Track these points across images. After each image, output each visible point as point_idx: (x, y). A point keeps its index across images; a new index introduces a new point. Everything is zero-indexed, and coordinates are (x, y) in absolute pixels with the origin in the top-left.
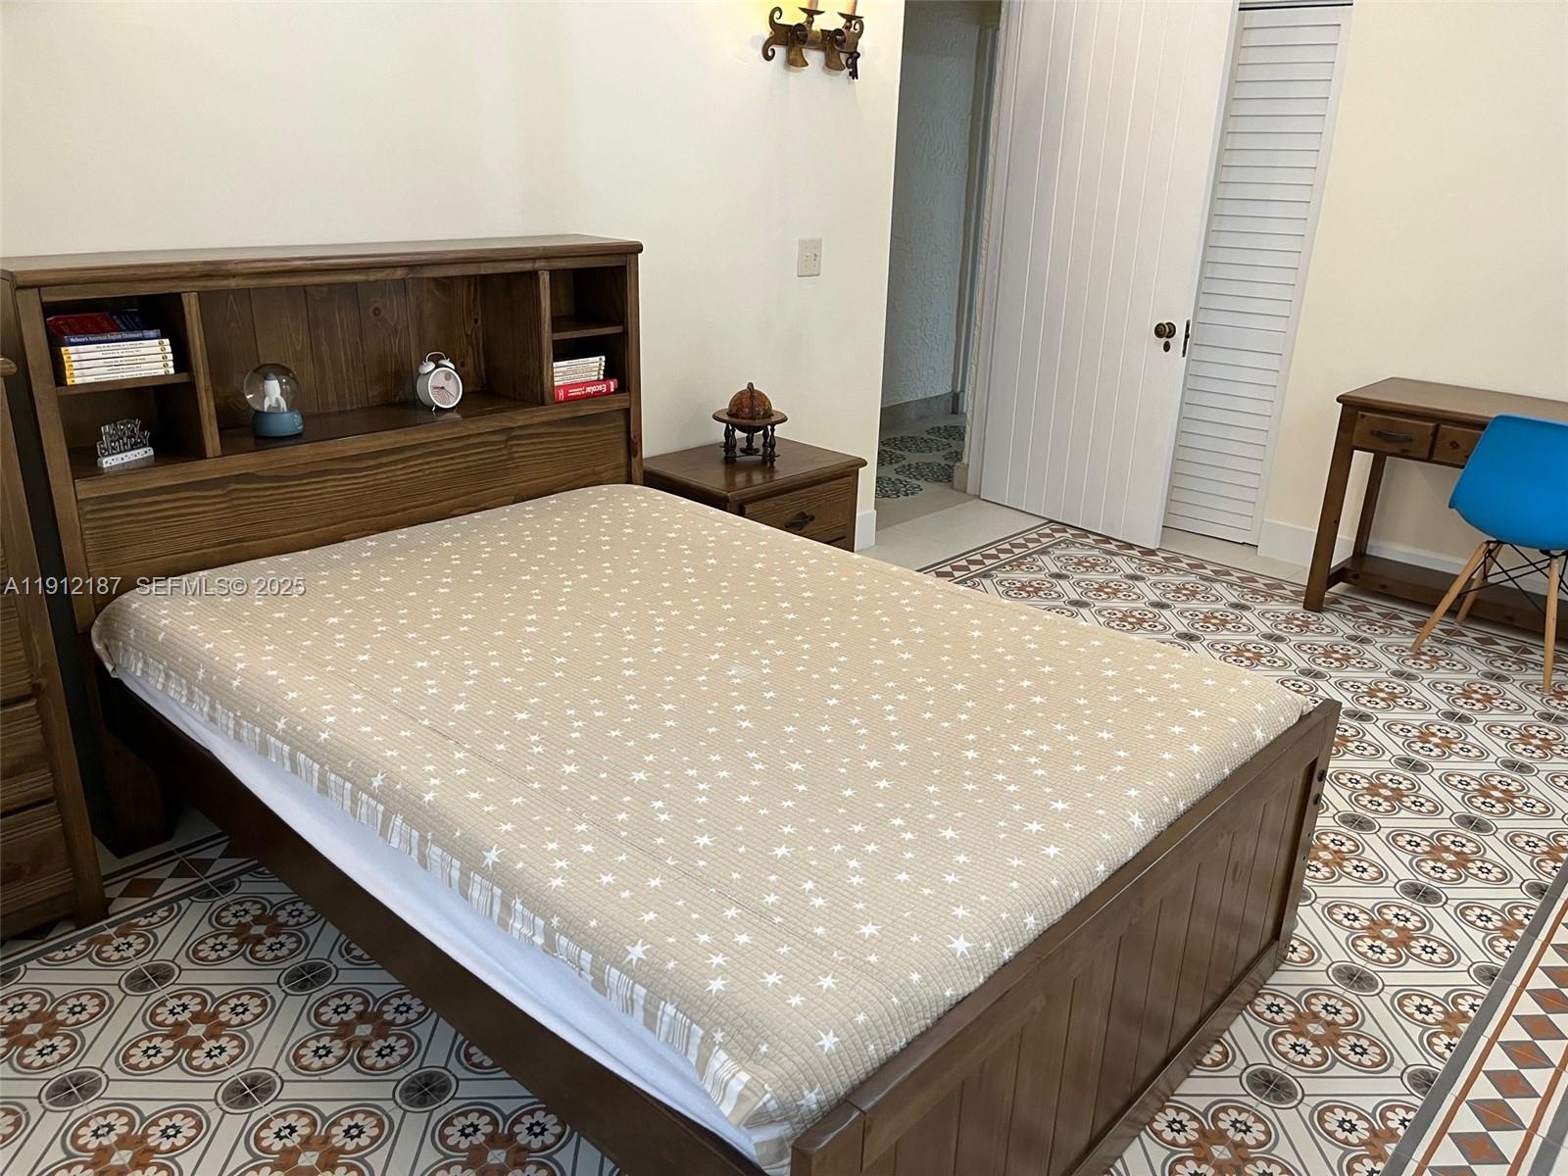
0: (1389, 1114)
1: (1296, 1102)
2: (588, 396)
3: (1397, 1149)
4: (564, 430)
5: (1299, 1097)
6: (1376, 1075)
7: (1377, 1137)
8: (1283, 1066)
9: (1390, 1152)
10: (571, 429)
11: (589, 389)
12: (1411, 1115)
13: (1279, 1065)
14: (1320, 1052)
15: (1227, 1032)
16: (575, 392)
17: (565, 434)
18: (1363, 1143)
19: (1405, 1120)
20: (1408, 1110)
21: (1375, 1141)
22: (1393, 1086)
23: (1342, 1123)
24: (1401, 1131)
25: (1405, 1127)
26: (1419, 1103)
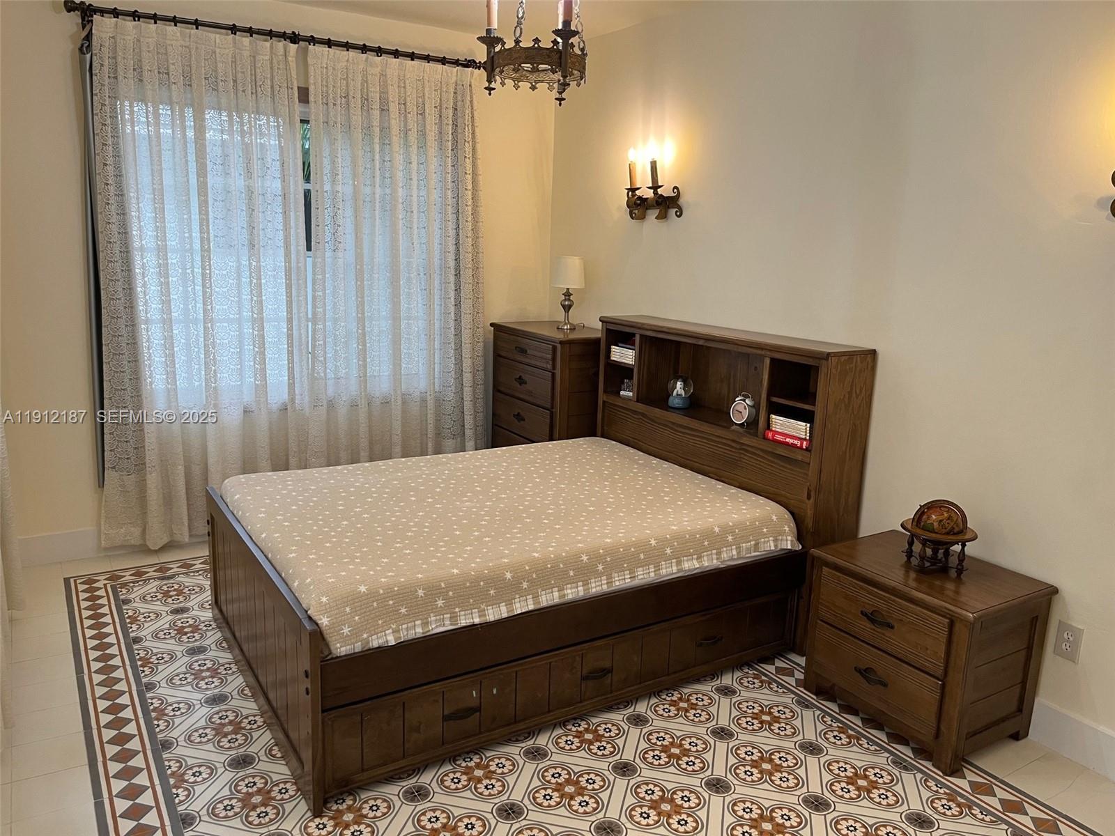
0: (186, 793)
1: (226, 764)
2: (787, 444)
3: (169, 782)
4: (770, 458)
5: (227, 767)
6: (209, 804)
7: (181, 779)
8: (248, 772)
9: (171, 780)
10: (776, 461)
11: (788, 440)
12: (177, 801)
13: (249, 771)
14: (242, 791)
15: (285, 763)
16: (778, 437)
17: (772, 462)
18: (184, 774)
19: (178, 796)
20: (181, 802)
21: (181, 778)
22: (197, 805)
23: (200, 773)
24: (174, 791)
25: (175, 794)
26: (179, 809)
